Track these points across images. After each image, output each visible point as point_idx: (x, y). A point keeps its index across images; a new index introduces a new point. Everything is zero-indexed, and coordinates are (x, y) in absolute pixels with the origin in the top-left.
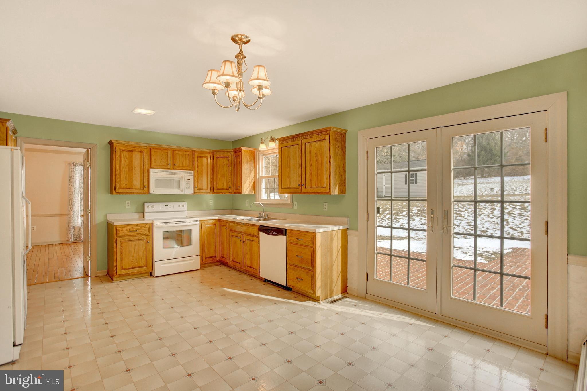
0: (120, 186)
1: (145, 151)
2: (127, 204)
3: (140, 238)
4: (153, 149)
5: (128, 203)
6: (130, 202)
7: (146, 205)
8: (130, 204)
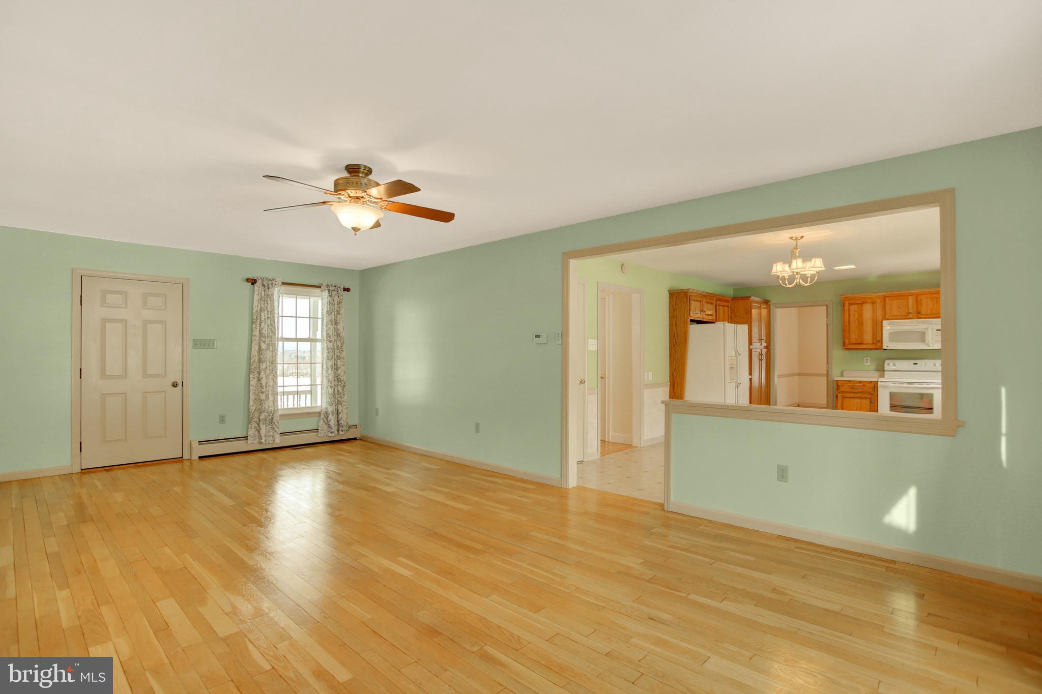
0: (849, 341)
1: (878, 301)
2: (865, 361)
3: (863, 397)
4: (887, 298)
5: (867, 360)
6: (868, 358)
7: (887, 362)
8: (869, 361)
